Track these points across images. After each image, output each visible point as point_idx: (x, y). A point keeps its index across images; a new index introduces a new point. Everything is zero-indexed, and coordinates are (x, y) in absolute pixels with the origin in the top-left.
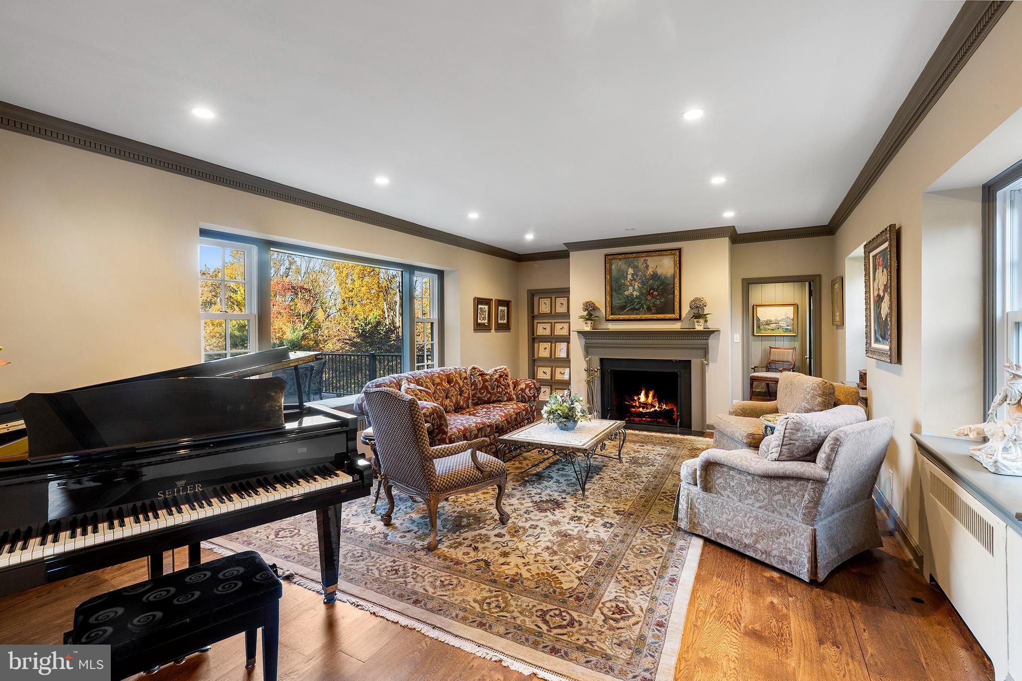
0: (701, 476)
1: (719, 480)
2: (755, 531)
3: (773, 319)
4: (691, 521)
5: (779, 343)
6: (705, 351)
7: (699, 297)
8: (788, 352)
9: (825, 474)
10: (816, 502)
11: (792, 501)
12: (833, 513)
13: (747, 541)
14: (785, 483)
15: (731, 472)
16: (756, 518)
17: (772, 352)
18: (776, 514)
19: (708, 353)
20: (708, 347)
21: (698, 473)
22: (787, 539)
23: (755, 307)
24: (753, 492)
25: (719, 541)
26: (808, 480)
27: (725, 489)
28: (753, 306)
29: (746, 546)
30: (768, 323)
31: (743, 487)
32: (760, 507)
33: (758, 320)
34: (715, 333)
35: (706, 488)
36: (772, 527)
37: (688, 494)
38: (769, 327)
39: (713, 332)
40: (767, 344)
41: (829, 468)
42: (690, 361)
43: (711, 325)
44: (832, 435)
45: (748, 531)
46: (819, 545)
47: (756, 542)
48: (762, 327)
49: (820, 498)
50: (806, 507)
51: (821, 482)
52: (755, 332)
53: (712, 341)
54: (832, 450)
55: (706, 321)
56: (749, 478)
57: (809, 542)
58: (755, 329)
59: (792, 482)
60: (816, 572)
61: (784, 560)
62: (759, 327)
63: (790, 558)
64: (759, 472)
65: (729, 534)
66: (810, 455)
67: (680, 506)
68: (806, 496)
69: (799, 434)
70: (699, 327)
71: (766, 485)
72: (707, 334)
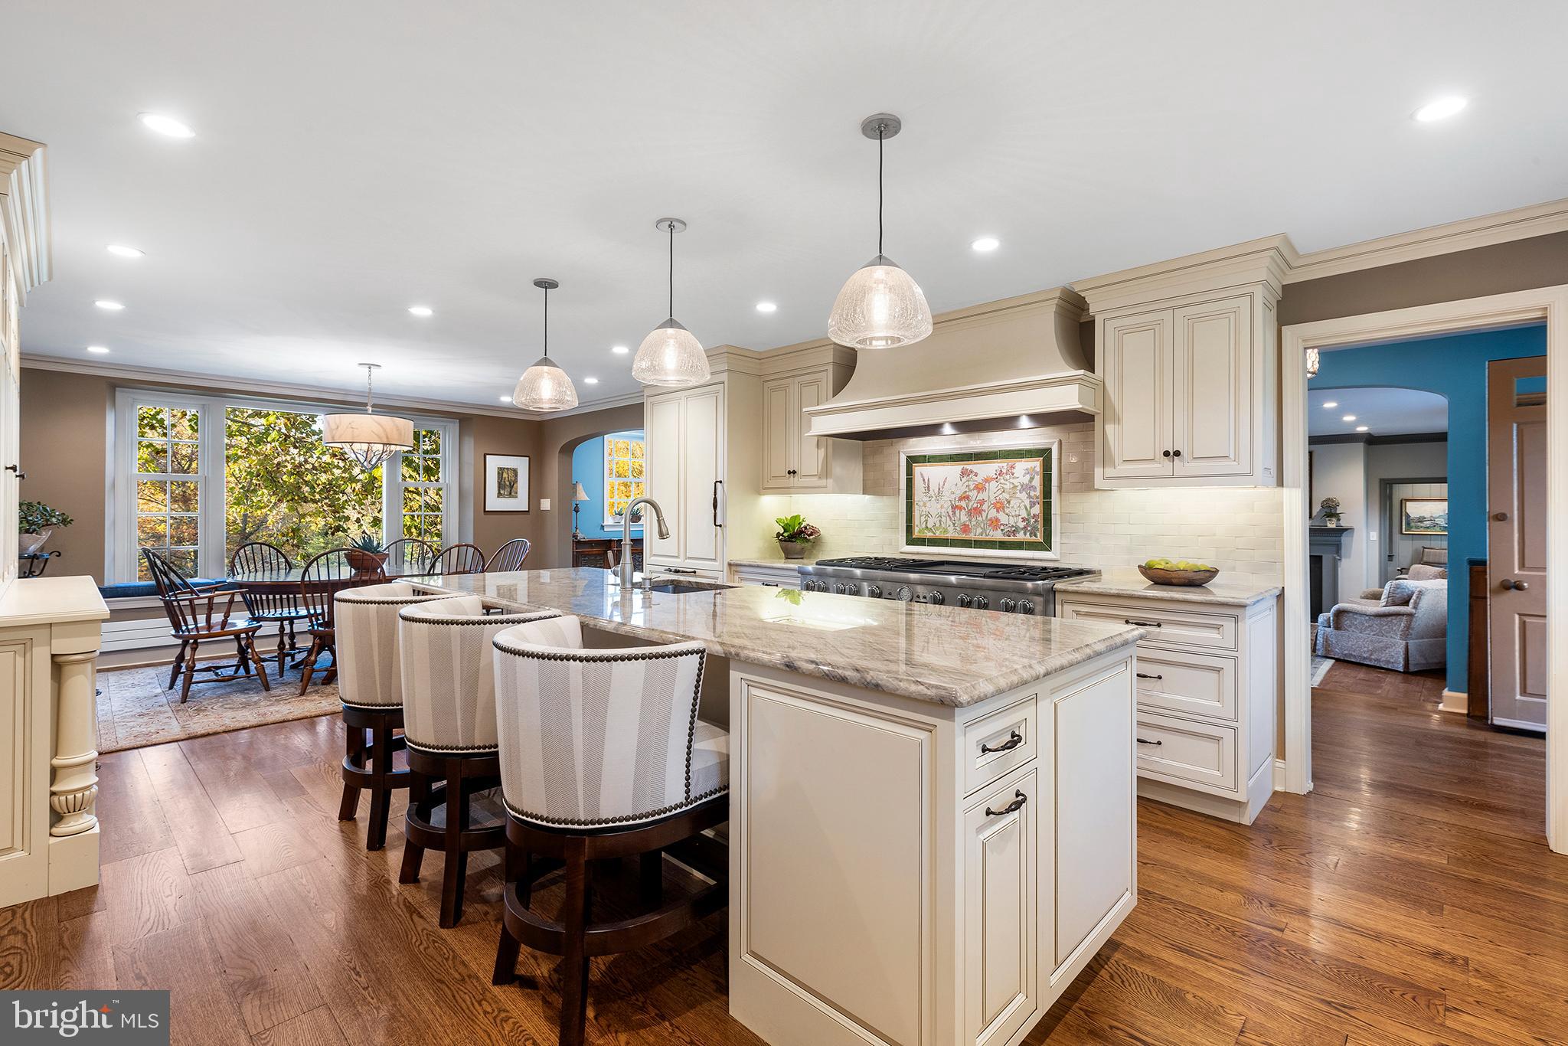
0: (1333, 621)
1: (1346, 621)
2: (1370, 649)
3: (1427, 515)
4: (1326, 649)
5: (1434, 543)
6: (1338, 548)
7: (1331, 497)
8: (1441, 553)
9: (1414, 611)
10: (1408, 627)
11: (1394, 628)
12: (1423, 638)
13: (1365, 655)
14: (1389, 619)
15: (1355, 616)
16: (1371, 641)
17: (1425, 554)
18: (1384, 638)
19: (1341, 549)
20: (1341, 544)
21: (1331, 618)
22: (1391, 650)
23: (1404, 502)
24: (1370, 626)
25: (1346, 659)
26: (1403, 615)
27: (1350, 627)
28: (1401, 501)
29: (1365, 658)
30: (1421, 520)
31: (1363, 624)
32: (1374, 635)
33: (1408, 516)
34: (1349, 531)
35: (1337, 627)
36: (1381, 645)
37: (1324, 633)
38: (1422, 525)
39: (1347, 530)
40: (1419, 544)
41: (1415, 608)
42: (1321, 556)
43: (1344, 524)
44: (1418, 589)
45: (1365, 649)
46: (1410, 652)
47: (1371, 655)
48: (1412, 524)
49: (1410, 625)
50: (1402, 631)
51: (1411, 615)
52: (1404, 530)
53: (1344, 539)
54: (1417, 598)
55: (1339, 520)
56: (1367, 618)
57: (1403, 649)
58: (1404, 527)
59: (1394, 618)
60: (1408, 667)
61: (1388, 662)
62: (1408, 524)
63: (1392, 660)
64: (1373, 613)
65: (1353, 653)
66: (1406, 603)
67: (1318, 642)
68: (1402, 624)
69: (1399, 590)
70: (1331, 525)
71: (1378, 621)
72: (1341, 531)
